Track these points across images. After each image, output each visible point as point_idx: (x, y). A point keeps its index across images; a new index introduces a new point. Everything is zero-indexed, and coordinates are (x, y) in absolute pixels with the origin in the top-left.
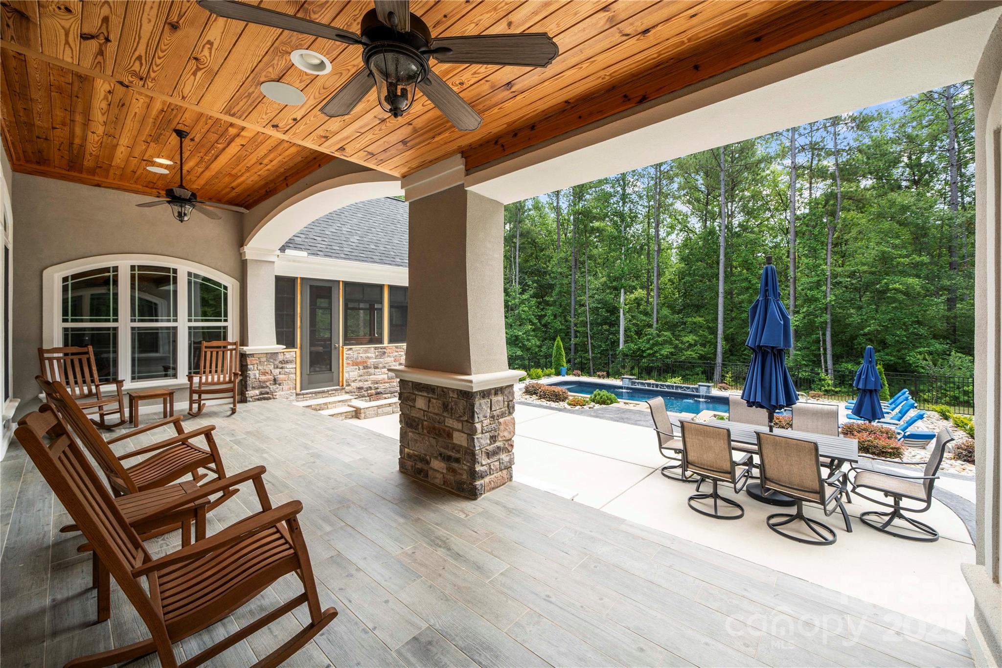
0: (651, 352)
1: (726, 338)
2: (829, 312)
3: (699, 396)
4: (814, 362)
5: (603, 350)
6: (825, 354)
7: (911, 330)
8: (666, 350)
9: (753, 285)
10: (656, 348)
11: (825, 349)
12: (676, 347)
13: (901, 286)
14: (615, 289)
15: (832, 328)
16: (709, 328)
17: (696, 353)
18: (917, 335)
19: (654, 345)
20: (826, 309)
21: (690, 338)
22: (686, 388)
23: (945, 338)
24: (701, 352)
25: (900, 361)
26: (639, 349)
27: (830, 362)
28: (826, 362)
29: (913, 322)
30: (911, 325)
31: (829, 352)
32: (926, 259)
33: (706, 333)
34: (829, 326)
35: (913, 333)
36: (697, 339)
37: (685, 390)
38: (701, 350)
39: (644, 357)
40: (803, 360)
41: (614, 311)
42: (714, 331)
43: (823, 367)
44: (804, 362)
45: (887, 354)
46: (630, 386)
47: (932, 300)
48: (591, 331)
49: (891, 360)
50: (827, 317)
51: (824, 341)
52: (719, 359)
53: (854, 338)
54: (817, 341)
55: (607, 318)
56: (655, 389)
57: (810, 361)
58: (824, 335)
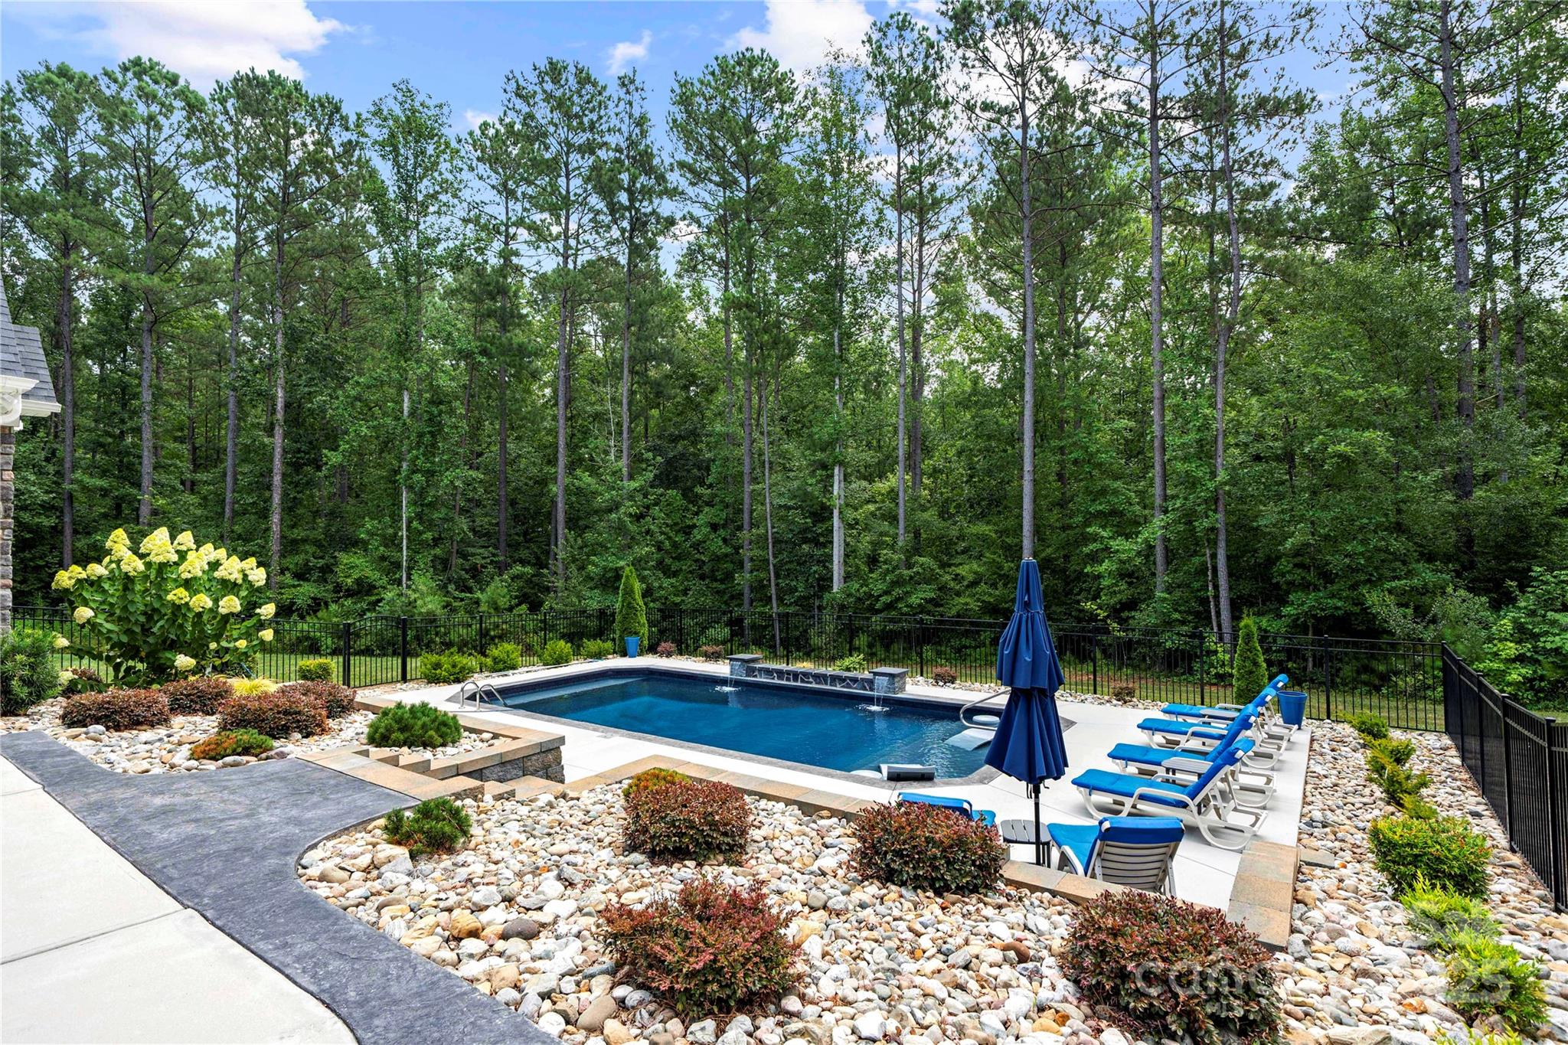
2: (1221, 508)
3: (870, 700)
4: (1197, 614)
5: (800, 598)
6: (1217, 597)
7: (1373, 543)
8: (919, 596)
9: (1091, 455)
10: (898, 591)
11: (1216, 587)
12: (942, 588)
13: (1348, 449)
14: (824, 466)
15: (1228, 541)
16: (1005, 546)
18: (1386, 551)
19: (895, 583)
20: (1216, 501)
21: (967, 569)
23: (1448, 559)
24: (986, 598)
25: (1357, 609)
26: (870, 595)
27: (1225, 615)
28: (1218, 614)
29: (1378, 526)
30: (1375, 532)
31: (1224, 593)
32: (1400, 391)
34: (1222, 537)
35: (1378, 549)
36: (981, 570)
39: (878, 612)
40: (1176, 610)
41: (822, 514)
43: (1215, 624)
44: (1176, 616)
45: (1333, 596)
47: (1414, 479)
48: (775, 557)
49: (1337, 608)
50: (1219, 519)
51: (1215, 570)
53: (1271, 560)
54: (1202, 571)
55: (806, 530)
57: (1189, 612)
58: (1214, 556)
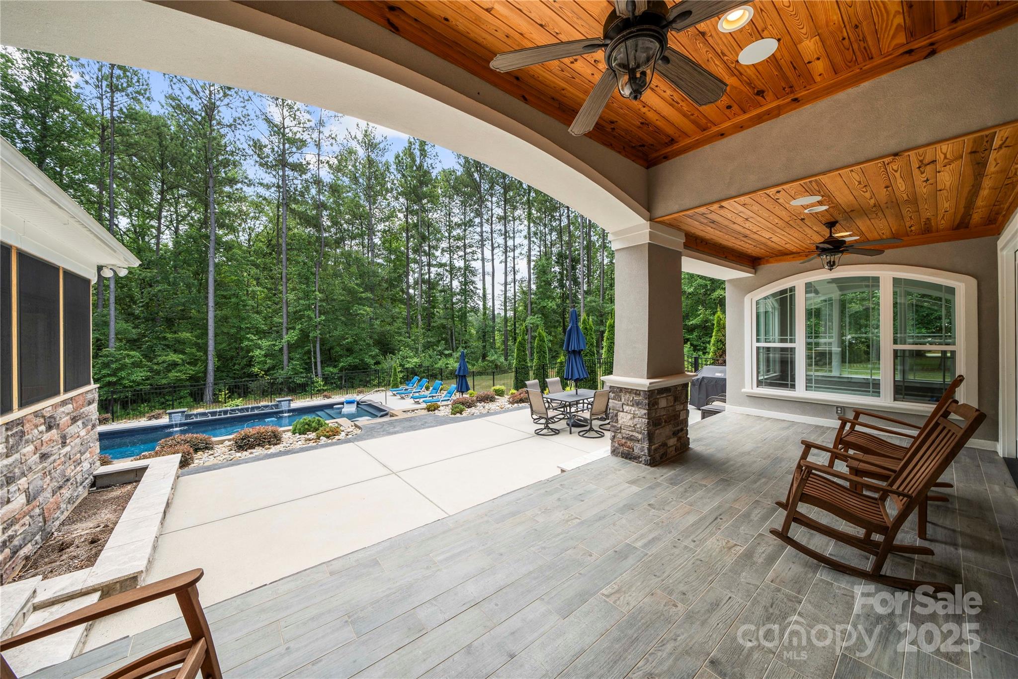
0: (114, 379)
1: (219, 355)
2: (319, 329)
3: (282, 412)
4: (308, 369)
6: (315, 361)
11: (315, 358)
12: (151, 370)
16: (196, 345)
17: (185, 374)
20: (317, 326)
22: (264, 407)
24: (191, 372)
27: (319, 367)
28: (316, 369)
31: (319, 360)
33: (194, 350)
34: (318, 340)
36: (184, 357)
37: (263, 410)
38: (191, 370)
40: (300, 368)
42: (204, 348)
43: (315, 373)
45: (354, 358)
46: (184, 421)
50: (318, 333)
51: (315, 353)
52: (211, 378)
54: (309, 352)
56: (223, 416)
57: (303, 369)
58: (315, 347)
